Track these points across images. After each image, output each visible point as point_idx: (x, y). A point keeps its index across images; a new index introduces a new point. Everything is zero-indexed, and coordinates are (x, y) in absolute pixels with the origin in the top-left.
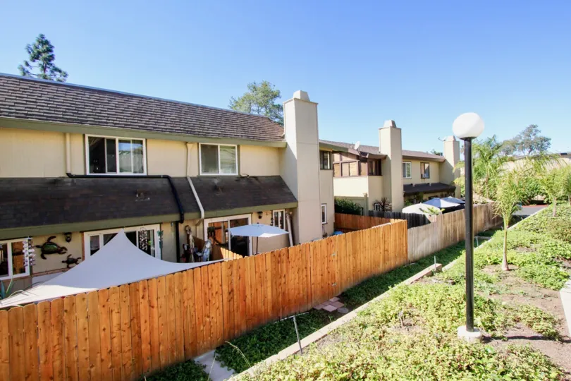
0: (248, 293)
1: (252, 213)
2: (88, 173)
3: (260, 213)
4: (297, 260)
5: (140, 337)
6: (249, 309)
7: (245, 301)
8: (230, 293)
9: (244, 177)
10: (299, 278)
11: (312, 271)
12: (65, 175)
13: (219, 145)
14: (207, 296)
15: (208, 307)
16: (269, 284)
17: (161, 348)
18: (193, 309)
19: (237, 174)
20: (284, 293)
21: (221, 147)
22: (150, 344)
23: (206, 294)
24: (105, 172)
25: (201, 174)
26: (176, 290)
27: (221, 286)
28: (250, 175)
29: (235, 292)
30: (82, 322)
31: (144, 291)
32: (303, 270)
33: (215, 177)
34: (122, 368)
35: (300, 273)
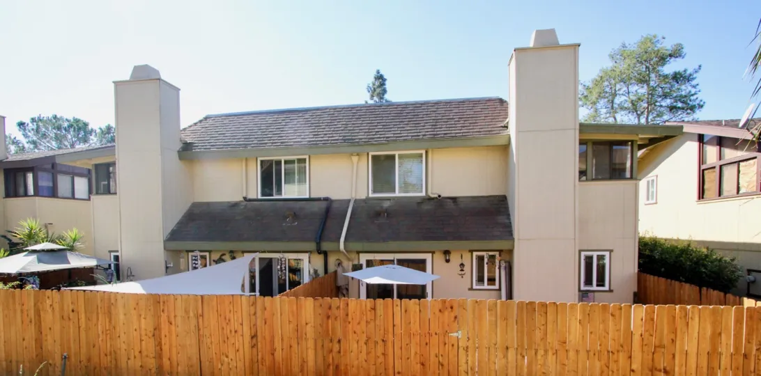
0: (278, 345)
1: (433, 253)
2: (260, 197)
3: (447, 253)
4: (363, 323)
5: (161, 350)
6: (279, 368)
7: (273, 354)
8: (252, 338)
9: (433, 199)
10: (368, 353)
11: (397, 351)
12: (242, 199)
13: (397, 153)
14: (225, 332)
15: (226, 345)
16: (311, 344)
17: (179, 368)
18: (209, 340)
19: (423, 194)
20: (337, 367)
21: (401, 157)
22: (169, 359)
23: (223, 328)
24: (272, 196)
25: (371, 195)
26: (191, 314)
27: (242, 324)
28: (444, 195)
29: (259, 339)
30: (122, 317)
31: (163, 305)
32: (376, 343)
33: (388, 199)
34: (149, 371)
35: (371, 345)
